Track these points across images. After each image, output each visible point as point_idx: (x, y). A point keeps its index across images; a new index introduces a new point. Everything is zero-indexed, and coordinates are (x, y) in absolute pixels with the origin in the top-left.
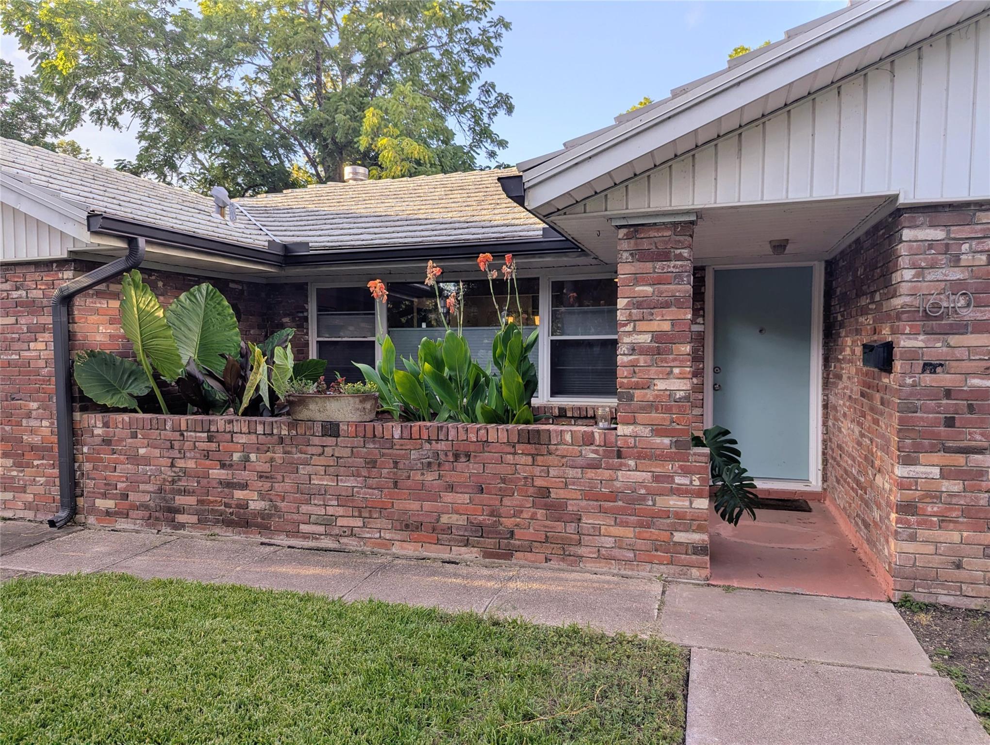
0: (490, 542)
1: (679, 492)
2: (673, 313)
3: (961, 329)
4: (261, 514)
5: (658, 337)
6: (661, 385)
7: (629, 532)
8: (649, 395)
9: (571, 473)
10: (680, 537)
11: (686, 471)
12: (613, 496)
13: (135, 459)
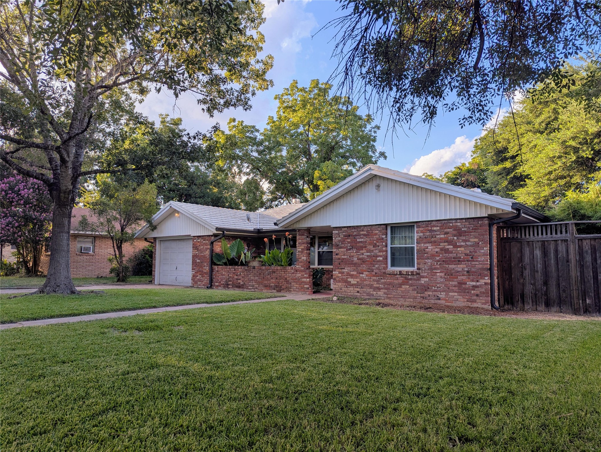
0: (278, 289)
1: (305, 278)
2: (304, 245)
3: (341, 248)
4: (242, 285)
5: (302, 249)
6: (302, 258)
7: (298, 286)
8: (301, 260)
9: (290, 275)
10: (305, 286)
11: (306, 274)
12: (296, 279)
13: (222, 275)
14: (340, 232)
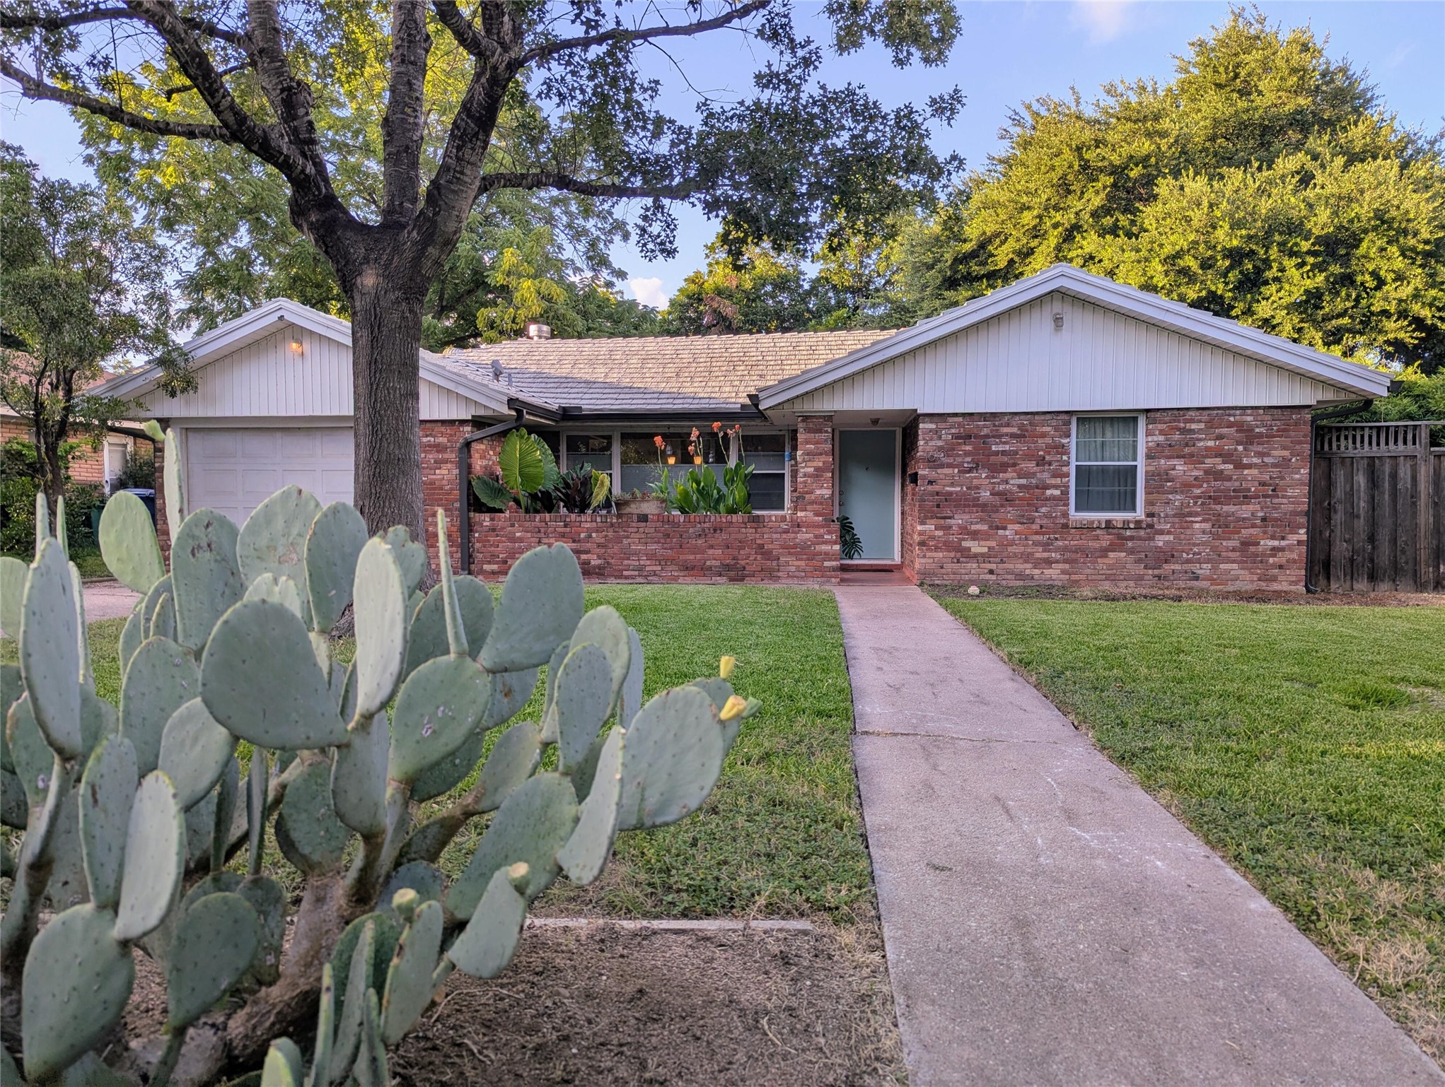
0: (732, 574)
1: (826, 542)
2: (823, 458)
3: (942, 466)
5: (817, 469)
6: (818, 492)
7: (803, 563)
8: (813, 497)
9: (775, 536)
10: (827, 564)
11: (829, 533)
12: (795, 547)
14: (941, 425)
